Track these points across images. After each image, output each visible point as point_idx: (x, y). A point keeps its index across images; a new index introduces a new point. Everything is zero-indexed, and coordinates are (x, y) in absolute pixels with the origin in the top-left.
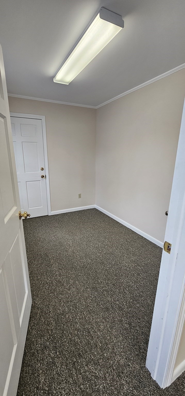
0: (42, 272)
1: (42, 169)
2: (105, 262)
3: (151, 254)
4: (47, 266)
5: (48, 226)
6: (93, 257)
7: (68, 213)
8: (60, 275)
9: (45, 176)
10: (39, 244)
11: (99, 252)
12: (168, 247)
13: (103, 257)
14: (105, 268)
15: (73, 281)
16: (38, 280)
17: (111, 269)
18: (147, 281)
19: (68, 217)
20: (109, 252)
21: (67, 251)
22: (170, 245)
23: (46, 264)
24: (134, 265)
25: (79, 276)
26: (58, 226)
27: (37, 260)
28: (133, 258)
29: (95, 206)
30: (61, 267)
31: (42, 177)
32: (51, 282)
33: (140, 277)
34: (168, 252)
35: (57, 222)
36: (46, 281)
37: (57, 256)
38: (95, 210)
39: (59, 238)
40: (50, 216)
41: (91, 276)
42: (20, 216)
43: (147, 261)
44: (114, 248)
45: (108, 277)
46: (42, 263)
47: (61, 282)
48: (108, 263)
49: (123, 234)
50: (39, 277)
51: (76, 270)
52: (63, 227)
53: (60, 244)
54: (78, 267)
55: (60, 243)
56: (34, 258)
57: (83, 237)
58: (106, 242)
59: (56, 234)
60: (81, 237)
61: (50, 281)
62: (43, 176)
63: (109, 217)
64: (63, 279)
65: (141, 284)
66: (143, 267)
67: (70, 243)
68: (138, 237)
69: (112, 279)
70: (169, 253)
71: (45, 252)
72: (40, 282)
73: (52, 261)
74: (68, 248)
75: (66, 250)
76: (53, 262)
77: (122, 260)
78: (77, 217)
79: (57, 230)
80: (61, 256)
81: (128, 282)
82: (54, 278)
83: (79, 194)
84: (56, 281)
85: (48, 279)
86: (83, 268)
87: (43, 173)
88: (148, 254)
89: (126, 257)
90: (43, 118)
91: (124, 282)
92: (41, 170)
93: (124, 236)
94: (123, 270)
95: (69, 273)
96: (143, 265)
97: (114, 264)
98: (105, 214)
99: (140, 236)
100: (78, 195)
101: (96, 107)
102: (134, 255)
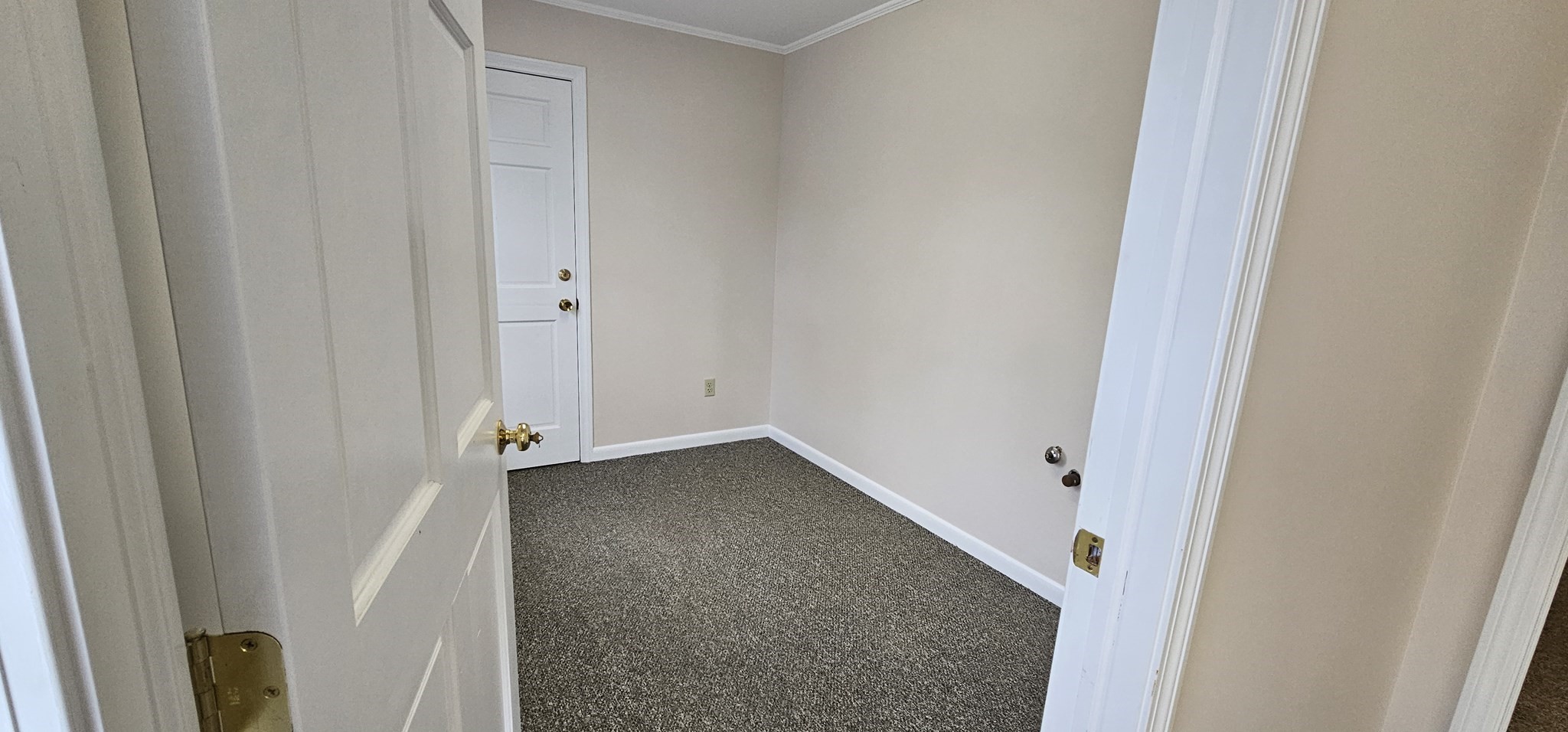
0: (563, 684)
1: (566, 276)
2: (817, 644)
3: (990, 614)
4: (581, 658)
5: (579, 503)
6: (767, 623)
7: (662, 454)
8: (637, 695)
9: (574, 303)
10: (544, 572)
11: (790, 606)
12: (1091, 549)
13: (806, 623)
14: (816, 665)
15: (693, 716)
16: (546, 713)
17: (839, 671)
18: (979, 712)
19: (659, 471)
20: (828, 603)
21: (661, 601)
22: (1096, 541)
23: (579, 653)
24: (927, 654)
25: (716, 696)
26: (622, 505)
27: (538, 636)
28: (927, 628)
29: (768, 430)
30: (640, 663)
31: (561, 307)
32: (599, 721)
33: (955, 700)
34: (1089, 568)
35: (618, 491)
36: (580, 718)
37: (621, 620)
38: (768, 445)
39: (626, 551)
40: (586, 464)
41: (763, 695)
42: (501, 440)
43: (979, 639)
44: (849, 590)
45: (830, 701)
46: (560, 649)
47: (640, 721)
48: (826, 648)
49: (881, 537)
50: (551, 704)
51: (701, 675)
52: (644, 508)
53: (631, 572)
54: (710, 663)
55: (632, 568)
56: (526, 626)
57: (723, 548)
58: (818, 565)
59: (616, 536)
60: (718, 546)
61: (594, 716)
62: (568, 304)
63: (825, 474)
64: (651, 708)
65: (959, 723)
66: (964, 663)
67: (675, 568)
68: (940, 551)
69: (848, 708)
70: (1096, 574)
71: (570, 603)
72: (557, 723)
73: (601, 641)
74: (665, 587)
75: (656, 598)
76: (606, 642)
77: (883, 634)
78: (699, 470)
79: (619, 518)
80: (639, 620)
81: (908, 717)
82: (611, 706)
83: (707, 378)
84: (621, 716)
85: (587, 711)
86: (729, 665)
87: (567, 292)
88: (980, 611)
89: (898, 624)
90: (579, 76)
91: (893, 719)
92: (562, 278)
93: (885, 543)
94: (887, 673)
95: (674, 686)
96: (964, 653)
97: (853, 650)
98: (809, 462)
99: (945, 547)
100: (704, 383)
101: (785, 47)
102: (927, 615)
